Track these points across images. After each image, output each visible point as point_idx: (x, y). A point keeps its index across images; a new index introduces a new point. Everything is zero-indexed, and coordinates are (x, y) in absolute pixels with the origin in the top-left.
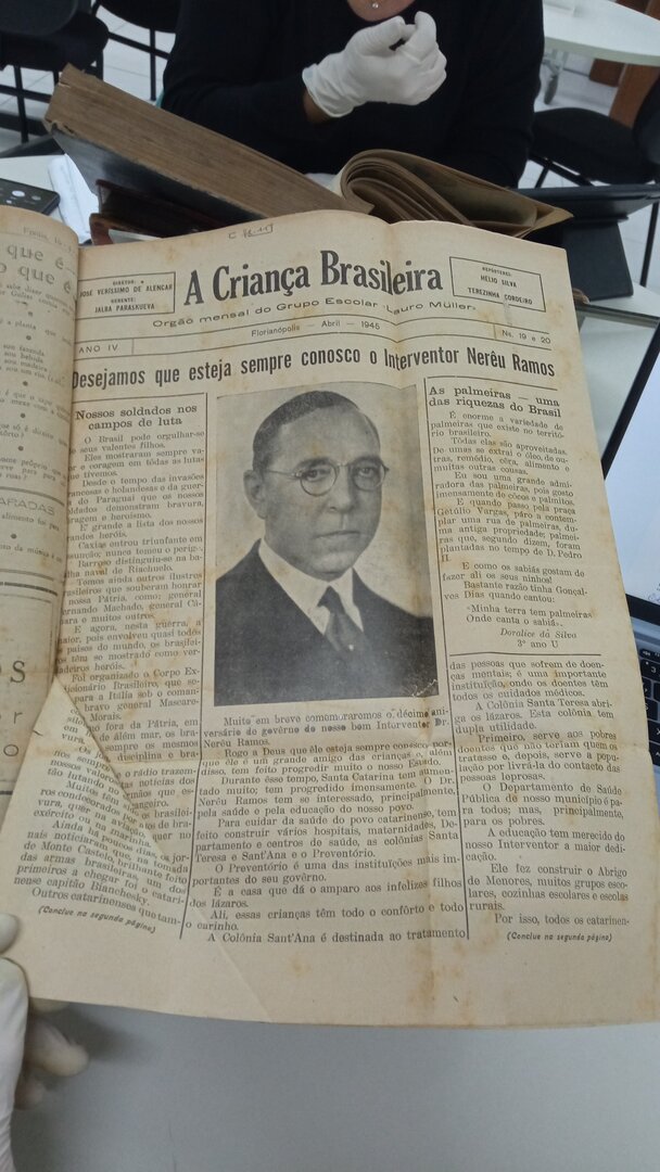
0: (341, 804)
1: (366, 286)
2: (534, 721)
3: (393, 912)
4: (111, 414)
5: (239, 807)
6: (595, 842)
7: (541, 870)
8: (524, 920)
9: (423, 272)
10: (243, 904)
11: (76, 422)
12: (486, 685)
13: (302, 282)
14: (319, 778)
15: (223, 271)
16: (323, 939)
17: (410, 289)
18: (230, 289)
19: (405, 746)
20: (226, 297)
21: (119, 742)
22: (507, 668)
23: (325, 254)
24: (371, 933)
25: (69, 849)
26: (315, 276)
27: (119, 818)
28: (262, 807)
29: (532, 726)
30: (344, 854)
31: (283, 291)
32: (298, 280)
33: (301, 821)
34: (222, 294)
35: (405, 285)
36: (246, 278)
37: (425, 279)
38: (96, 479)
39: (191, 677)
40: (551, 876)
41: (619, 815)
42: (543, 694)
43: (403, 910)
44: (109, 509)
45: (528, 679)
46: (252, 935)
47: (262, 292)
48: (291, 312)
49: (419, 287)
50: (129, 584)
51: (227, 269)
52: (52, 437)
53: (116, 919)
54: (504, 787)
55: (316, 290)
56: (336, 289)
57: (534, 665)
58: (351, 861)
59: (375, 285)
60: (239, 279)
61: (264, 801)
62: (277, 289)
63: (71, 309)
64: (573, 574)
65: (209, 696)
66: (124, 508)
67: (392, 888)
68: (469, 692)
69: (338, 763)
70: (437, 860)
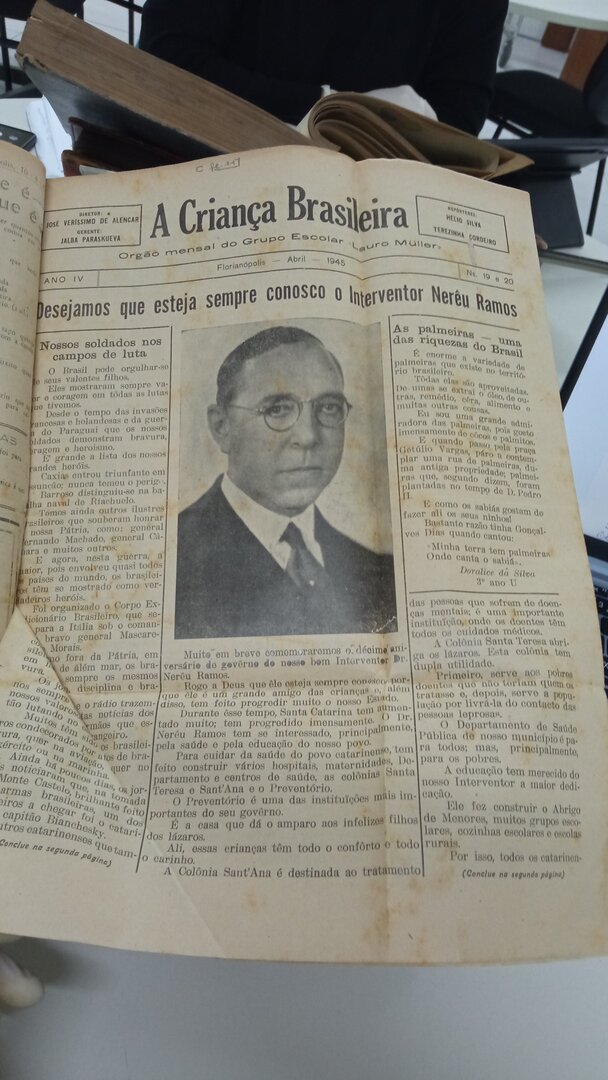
0: (299, 738)
1: (332, 222)
2: (493, 659)
3: (350, 848)
4: (76, 345)
5: (197, 740)
6: (550, 780)
7: (497, 808)
8: (479, 858)
9: (389, 210)
10: (200, 838)
11: (40, 353)
12: (445, 622)
13: (268, 216)
14: (278, 712)
15: (189, 204)
16: (279, 874)
17: (376, 226)
18: (196, 222)
19: (363, 682)
20: (192, 231)
21: (78, 674)
22: (466, 606)
23: (291, 189)
24: (327, 869)
25: (26, 781)
26: (282, 211)
27: (78, 750)
28: (220, 741)
29: (490, 664)
30: (301, 789)
31: (249, 225)
32: (265, 214)
33: (259, 755)
34: (189, 228)
35: (371, 222)
36: (212, 211)
37: (391, 217)
38: (61, 410)
39: (152, 610)
40: (507, 815)
41: (574, 753)
42: (501, 632)
43: (358, 846)
44: (72, 440)
45: (487, 617)
46: (208, 869)
47: (228, 227)
48: (258, 247)
49: (385, 224)
50: (92, 516)
51: (193, 203)
52: (16, 367)
53: (72, 853)
54: (461, 725)
55: (282, 226)
56: (303, 226)
57: (492, 603)
58: (307, 796)
59: (341, 221)
60: (205, 212)
61: (223, 734)
62: (243, 223)
63: (36, 238)
64: (533, 514)
65: (170, 628)
66: (86, 440)
67: (348, 823)
68: (428, 629)
69: (296, 698)
70: (394, 797)
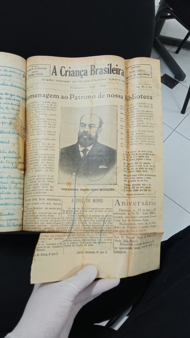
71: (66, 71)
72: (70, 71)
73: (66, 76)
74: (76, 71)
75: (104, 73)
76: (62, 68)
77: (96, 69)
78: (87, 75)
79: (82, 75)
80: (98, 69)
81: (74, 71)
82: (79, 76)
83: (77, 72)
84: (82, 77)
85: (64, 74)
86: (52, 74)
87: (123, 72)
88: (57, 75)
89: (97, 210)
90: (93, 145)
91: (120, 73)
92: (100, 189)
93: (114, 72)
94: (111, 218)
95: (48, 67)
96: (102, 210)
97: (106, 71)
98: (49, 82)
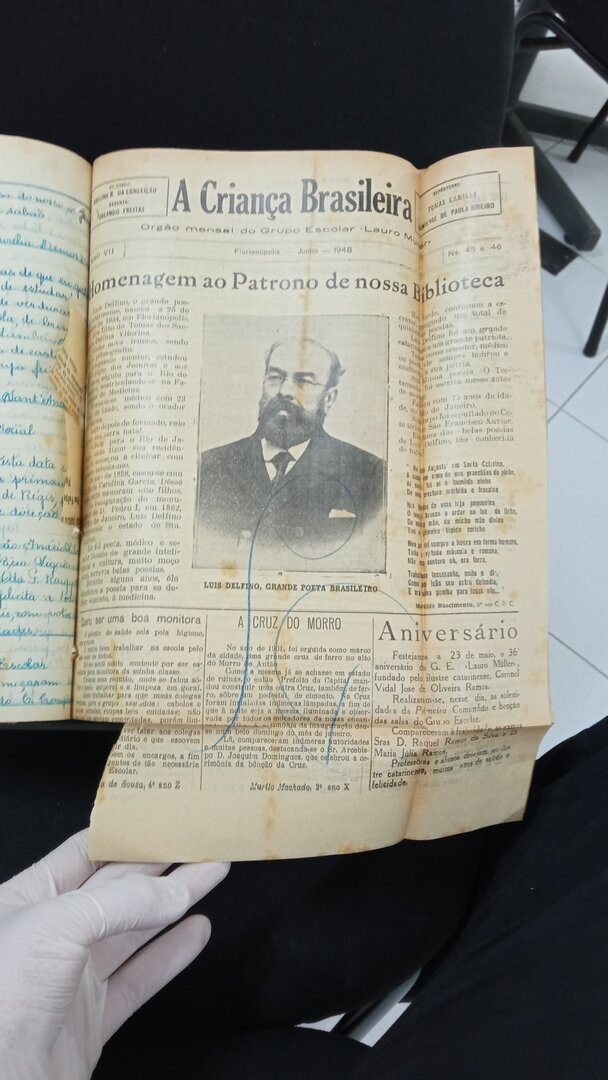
71: (219, 195)
72: (232, 196)
73: (220, 211)
74: (254, 196)
75: (347, 208)
76: (206, 185)
77: (321, 194)
78: (290, 212)
79: (273, 209)
80: (327, 194)
81: (246, 197)
82: (261, 211)
83: (258, 199)
84: (274, 218)
85: (215, 207)
86: (175, 209)
87: (409, 209)
88: (189, 210)
89: (323, 654)
90: (308, 442)
91: (400, 212)
92: (332, 587)
93: (381, 206)
94: (366, 682)
95: (161, 184)
96: (338, 654)
97: (353, 203)
98: (165, 233)
